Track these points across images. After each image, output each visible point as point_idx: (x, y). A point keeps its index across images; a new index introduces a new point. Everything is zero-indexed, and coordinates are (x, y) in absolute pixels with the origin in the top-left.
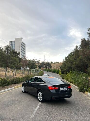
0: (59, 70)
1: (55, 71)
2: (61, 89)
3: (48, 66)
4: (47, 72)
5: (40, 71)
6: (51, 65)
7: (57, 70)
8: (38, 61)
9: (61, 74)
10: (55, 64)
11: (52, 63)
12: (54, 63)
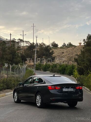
0: (73, 67)
1: (65, 69)
2: (64, 90)
3: (44, 55)
4: (42, 72)
5: (26, 69)
6: (52, 53)
7: (68, 67)
8: (17, 41)
9: (78, 76)
10: (65, 51)
11: (55, 46)
12: (61, 48)
